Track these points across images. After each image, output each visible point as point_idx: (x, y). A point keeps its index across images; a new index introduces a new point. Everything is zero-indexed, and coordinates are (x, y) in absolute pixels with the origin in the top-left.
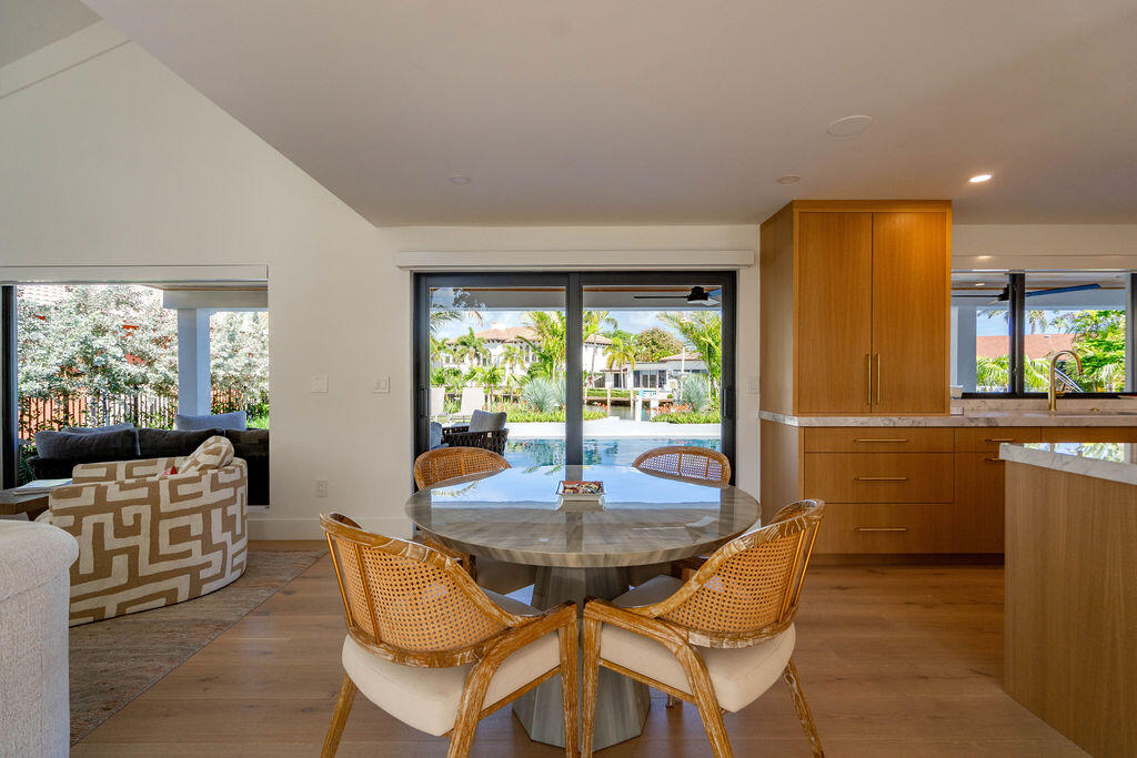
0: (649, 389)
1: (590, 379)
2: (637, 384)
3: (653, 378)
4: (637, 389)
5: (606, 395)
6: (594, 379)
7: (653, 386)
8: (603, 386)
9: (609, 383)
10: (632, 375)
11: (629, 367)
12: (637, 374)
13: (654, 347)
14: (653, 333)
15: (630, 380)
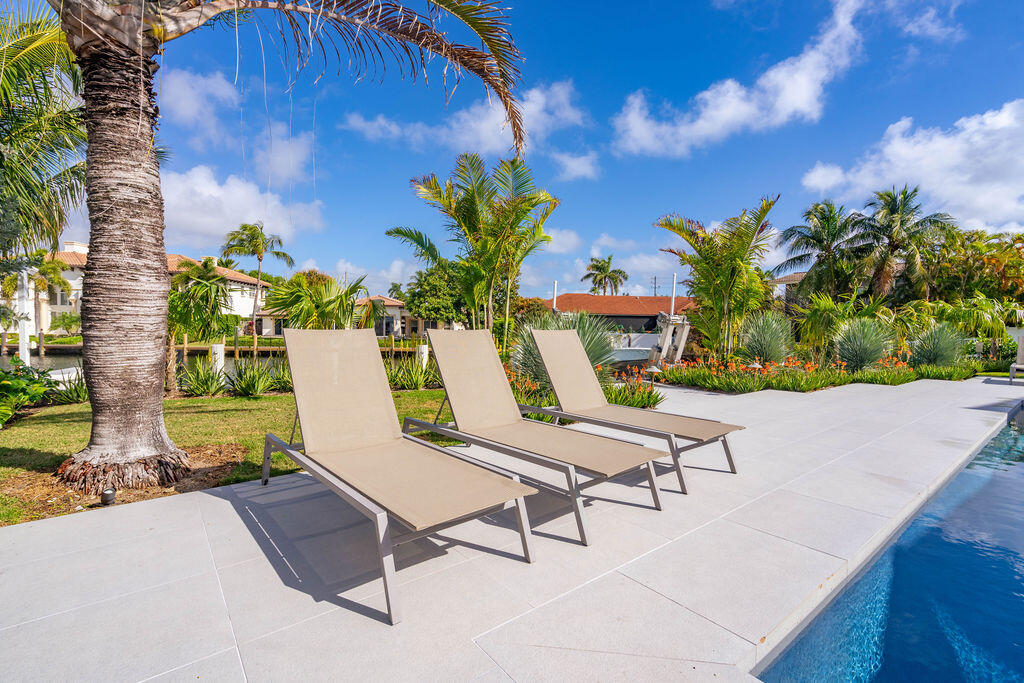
14: (311, 274)
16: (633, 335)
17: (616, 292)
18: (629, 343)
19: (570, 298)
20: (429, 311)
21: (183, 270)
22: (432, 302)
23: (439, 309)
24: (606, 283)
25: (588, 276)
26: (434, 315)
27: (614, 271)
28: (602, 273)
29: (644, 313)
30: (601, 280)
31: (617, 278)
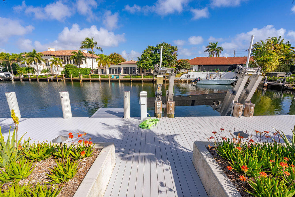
0: (115, 74)
1: (92, 71)
2: (110, 73)
3: (116, 70)
4: (110, 74)
5: (99, 77)
6: (93, 71)
7: (116, 73)
8: (98, 74)
9: (100, 72)
10: (108, 70)
11: (107, 67)
12: (110, 69)
13: (115, 60)
14: (114, 54)
15: (108, 71)
16: (223, 73)
17: (218, 56)
18: (220, 76)
19: (198, 59)
20: (144, 65)
21: (73, 54)
22: (145, 62)
23: (147, 65)
24: (214, 53)
25: (207, 50)
26: (145, 67)
27: (218, 48)
28: (213, 49)
29: (228, 64)
30: (212, 52)
31: (219, 50)
